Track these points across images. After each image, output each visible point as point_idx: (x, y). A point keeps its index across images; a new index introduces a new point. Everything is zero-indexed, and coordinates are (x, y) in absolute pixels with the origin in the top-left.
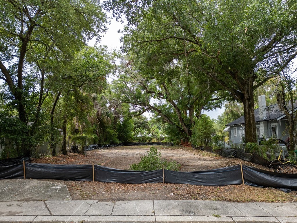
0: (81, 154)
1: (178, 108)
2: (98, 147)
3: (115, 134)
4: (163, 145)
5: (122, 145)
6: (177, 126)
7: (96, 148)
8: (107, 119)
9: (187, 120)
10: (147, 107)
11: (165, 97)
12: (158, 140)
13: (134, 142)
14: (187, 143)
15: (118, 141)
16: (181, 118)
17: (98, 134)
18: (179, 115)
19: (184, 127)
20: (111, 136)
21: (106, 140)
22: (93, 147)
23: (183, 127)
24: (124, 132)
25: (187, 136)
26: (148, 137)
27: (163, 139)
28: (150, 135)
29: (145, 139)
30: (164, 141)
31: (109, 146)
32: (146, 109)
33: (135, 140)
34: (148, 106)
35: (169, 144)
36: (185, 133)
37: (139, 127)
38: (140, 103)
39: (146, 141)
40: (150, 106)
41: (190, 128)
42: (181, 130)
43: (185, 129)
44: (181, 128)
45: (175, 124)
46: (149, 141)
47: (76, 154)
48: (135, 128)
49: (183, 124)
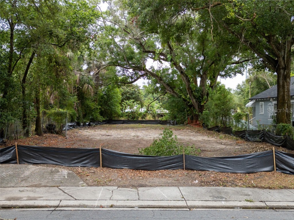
0: (60, 134)
1: (186, 75)
2: (77, 125)
3: (97, 108)
4: (162, 124)
5: (105, 124)
6: (184, 100)
7: (73, 126)
8: (88, 88)
9: (197, 91)
10: (143, 72)
11: (170, 59)
12: (154, 116)
13: (122, 119)
14: (197, 122)
15: (101, 118)
16: (190, 88)
17: (75, 109)
18: (187, 84)
19: (193, 101)
20: (91, 110)
21: (85, 116)
22: (71, 126)
23: (191, 101)
24: (108, 106)
25: (197, 113)
26: (141, 113)
27: (161, 115)
28: (143, 110)
29: (136, 116)
30: (164, 119)
31: (89, 125)
32: (141, 75)
33: (122, 116)
34: (144, 70)
35: (170, 122)
36: (194, 108)
37: (128, 98)
38: (134, 67)
39: (137, 118)
40: (148, 71)
41: (201, 102)
42: (189, 104)
43: (194, 103)
44: (189, 102)
45: (181, 96)
46: (142, 118)
47: (54, 135)
48: (122, 101)
49: (192, 96)
